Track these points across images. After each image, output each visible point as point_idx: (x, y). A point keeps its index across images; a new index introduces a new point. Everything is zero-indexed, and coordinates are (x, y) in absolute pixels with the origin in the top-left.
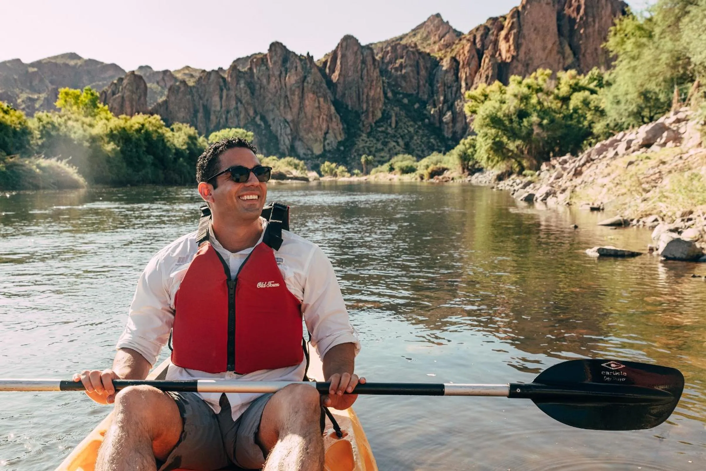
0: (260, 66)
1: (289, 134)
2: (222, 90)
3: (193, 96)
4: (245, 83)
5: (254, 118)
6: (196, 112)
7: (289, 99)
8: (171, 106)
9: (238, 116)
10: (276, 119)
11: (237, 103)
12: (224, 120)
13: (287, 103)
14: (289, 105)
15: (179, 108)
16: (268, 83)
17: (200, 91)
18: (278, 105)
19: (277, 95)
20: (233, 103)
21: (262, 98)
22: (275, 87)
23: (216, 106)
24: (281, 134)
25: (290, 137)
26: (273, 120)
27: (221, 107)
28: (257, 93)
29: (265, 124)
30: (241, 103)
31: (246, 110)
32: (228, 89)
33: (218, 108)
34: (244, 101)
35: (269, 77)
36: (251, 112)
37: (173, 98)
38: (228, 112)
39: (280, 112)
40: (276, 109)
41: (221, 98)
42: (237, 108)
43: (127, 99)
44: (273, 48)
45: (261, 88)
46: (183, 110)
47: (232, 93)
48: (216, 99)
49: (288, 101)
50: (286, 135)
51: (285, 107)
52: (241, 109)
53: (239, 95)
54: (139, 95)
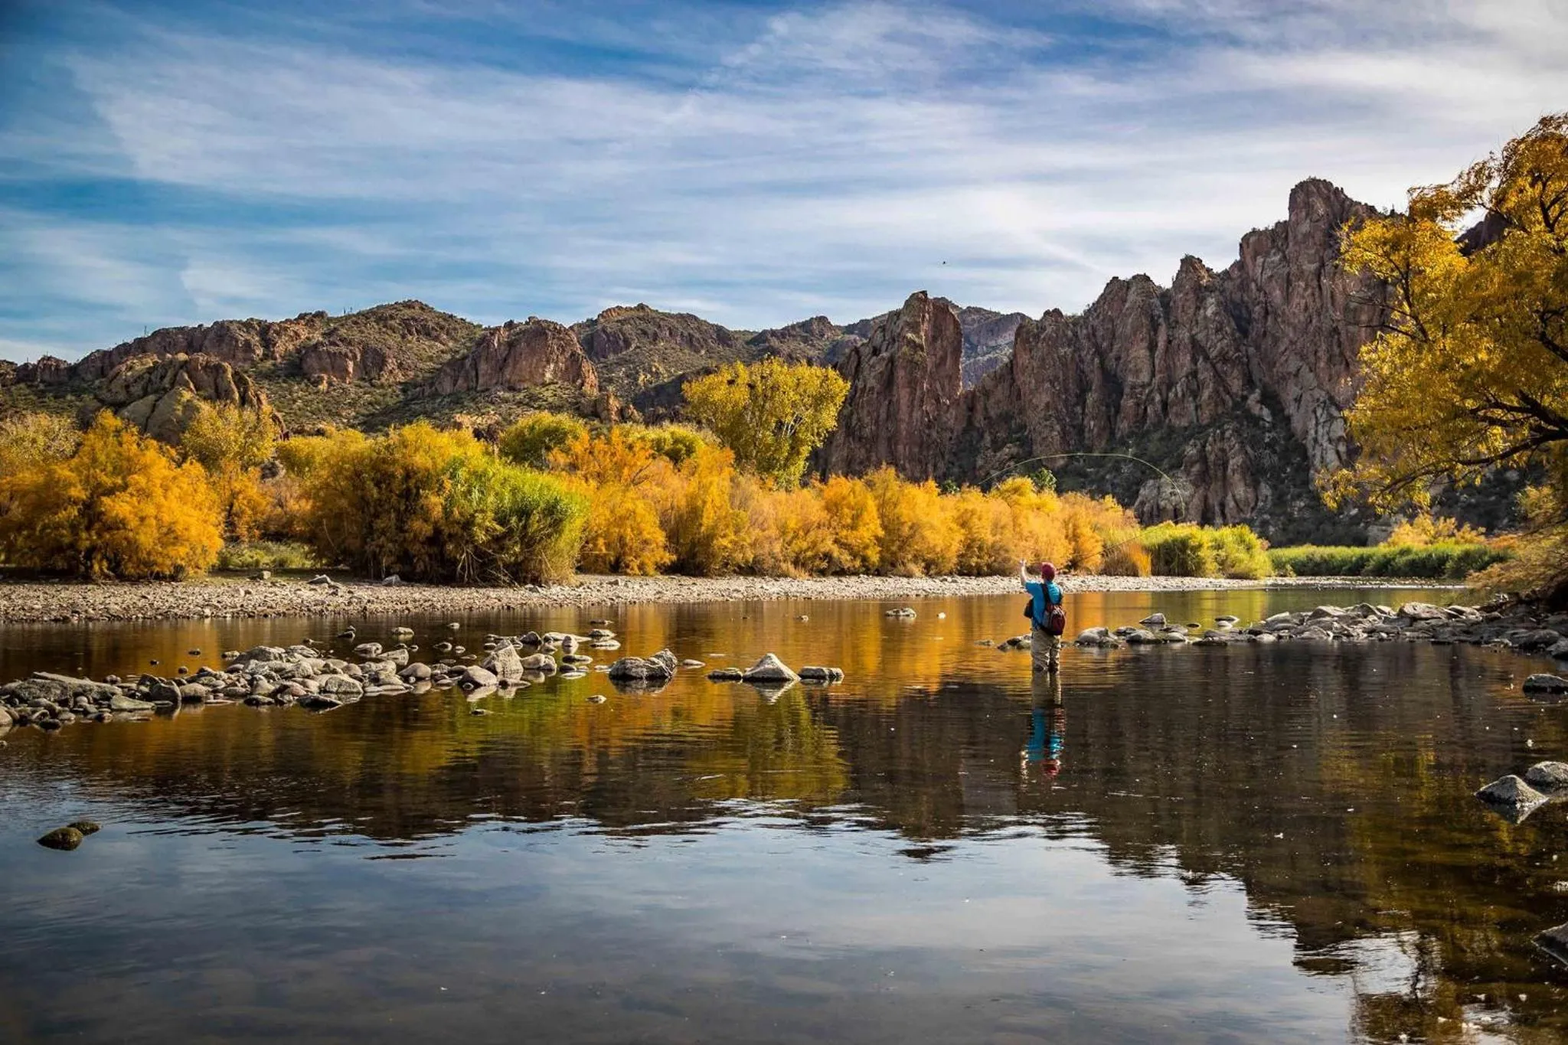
0: (1267, 254)
1: (1340, 439)
2: (1155, 327)
3: (1077, 350)
4: (1219, 304)
5: (1245, 398)
6: (1084, 388)
7: (1343, 337)
8: (1023, 379)
9: (1195, 394)
10: (1306, 397)
11: (1194, 361)
12: (1159, 407)
13: (1336, 350)
14: (1342, 354)
15: (1040, 382)
16: (1287, 298)
17: (1100, 333)
18: (1312, 359)
19: (1311, 328)
20: (1184, 360)
21: (1269, 340)
22: (1306, 308)
23: (1137, 372)
24: (1316, 440)
25: (1342, 448)
26: (1298, 400)
27: (1153, 375)
28: (1255, 329)
29: (1273, 414)
30: (1207, 358)
31: (1219, 378)
32: (1173, 326)
33: (1144, 377)
34: (1213, 354)
35: (1289, 282)
36: (1236, 384)
37: (1024, 359)
38: (1170, 385)
39: (1317, 376)
40: (1305, 369)
41: (1152, 347)
42: (1194, 374)
43: (899, 363)
44: (1299, 200)
45: (1267, 313)
46: (1047, 385)
47: (1183, 334)
48: (1140, 352)
49: (1340, 345)
50: (1330, 441)
51: (1330, 360)
52: (1205, 375)
53: (1200, 337)
54: (940, 353)
